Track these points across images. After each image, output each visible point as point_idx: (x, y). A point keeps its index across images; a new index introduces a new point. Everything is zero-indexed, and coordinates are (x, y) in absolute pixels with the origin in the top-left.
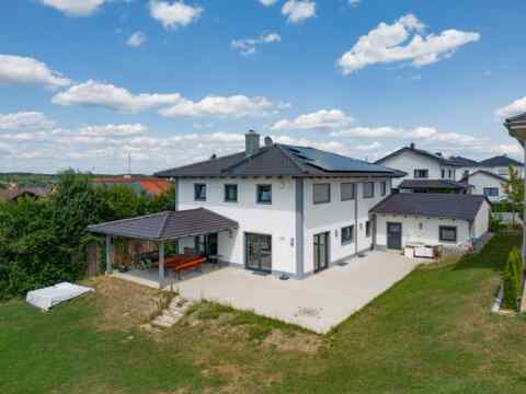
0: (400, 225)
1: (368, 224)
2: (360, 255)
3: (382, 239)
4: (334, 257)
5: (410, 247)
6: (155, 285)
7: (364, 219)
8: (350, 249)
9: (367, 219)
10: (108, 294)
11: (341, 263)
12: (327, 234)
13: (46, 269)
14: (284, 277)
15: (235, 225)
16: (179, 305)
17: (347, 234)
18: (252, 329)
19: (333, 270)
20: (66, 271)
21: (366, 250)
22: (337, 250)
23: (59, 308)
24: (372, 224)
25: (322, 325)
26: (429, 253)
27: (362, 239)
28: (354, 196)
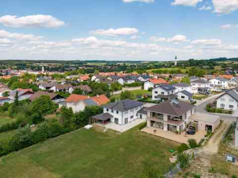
0: (142, 115)
2: (135, 120)
3: (139, 117)
4: (128, 121)
6: (102, 126)
7: (135, 113)
8: (132, 119)
10: (95, 127)
11: (130, 122)
12: (127, 118)
14: (120, 125)
15: (113, 116)
16: (106, 129)
17: (132, 117)
18: (114, 132)
19: (128, 123)
22: (129, 120)
23: (91, 128)
24: (137, 114)
25: (122, 132)
27: (135, 117)
28: (133, 110)
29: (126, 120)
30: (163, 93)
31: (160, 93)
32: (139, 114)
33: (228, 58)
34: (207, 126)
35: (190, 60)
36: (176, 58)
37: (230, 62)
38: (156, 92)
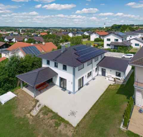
0: (105, 69)
1: (96, 69)
2: (94, 79)
3: (100, 73)
5: (108, 77)
7: (94, 69)
8: (91, 78)
9: (96, 67)
10: (20, 98)
11: (87, 84)
12: (83, 78)
13: (5, 85)
14: (70, 93)
15: (57, 74)
16: (38, 106)
17: (90, 74)
18: (56, 122)
20: (11, 85)
21: (96, 76)
24: (97, 69)
26: (113, 80)
27: (94, 74)
28: (92, 63)
29: (81, 81)
30: (117, 40)
31: (114, 41)
32: (100, 68)
38: (109, 40)
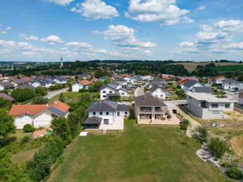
0: (119, 112)
3: (117, 114)
15: (101, 118)
30: (111, 92)
31: (108, 93)
33: (101, 60)
34: (173, 110)
35: (77, 61)
36: (62, 60)
37: (104, 63)
38: (104, 92)
